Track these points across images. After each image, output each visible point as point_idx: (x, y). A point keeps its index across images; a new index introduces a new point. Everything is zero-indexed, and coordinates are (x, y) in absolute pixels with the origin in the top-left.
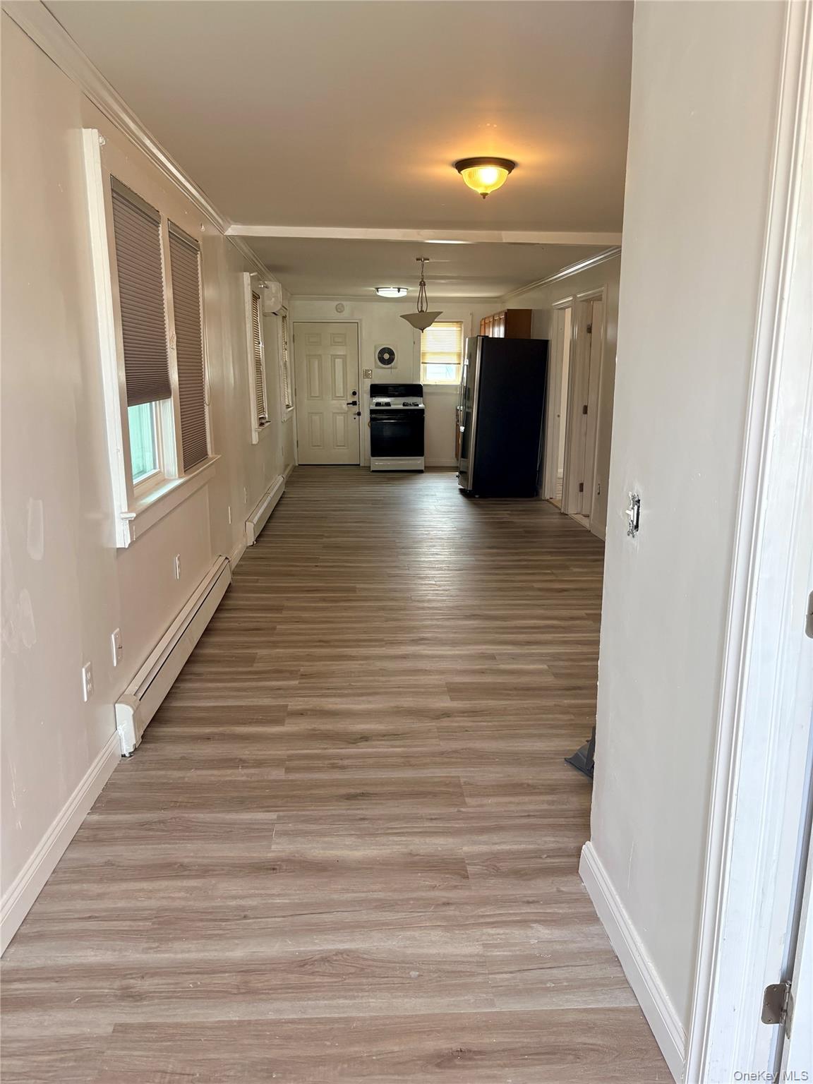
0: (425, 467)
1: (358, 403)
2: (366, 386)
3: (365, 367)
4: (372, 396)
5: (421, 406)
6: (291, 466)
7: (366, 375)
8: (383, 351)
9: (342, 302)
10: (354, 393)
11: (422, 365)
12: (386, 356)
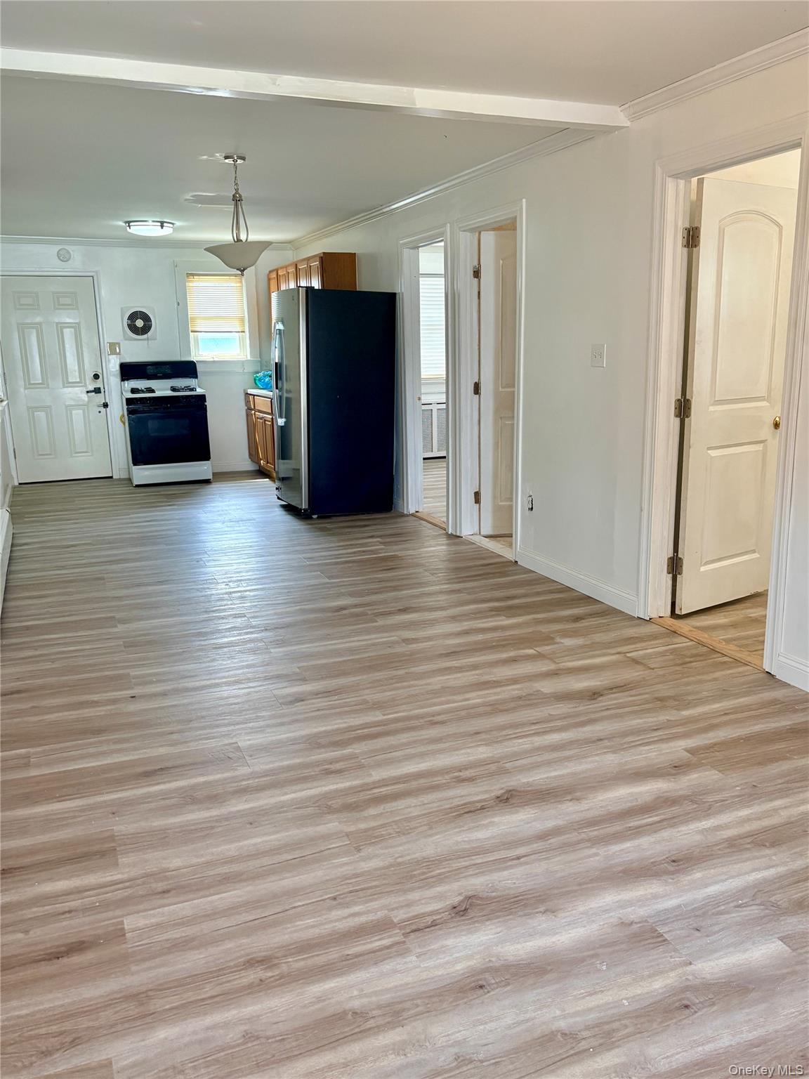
0: (214, 474)
1: (102, 390)
2: (113, 365)
3: (107, 338)
4: (123, 380)
5: (199, 391)
6: (10, 486)
7: (113, 348)
8: (134, 316)
9: (66, 247)
10: (96, 377)
11: (191, 334)
12: (140, 323)
